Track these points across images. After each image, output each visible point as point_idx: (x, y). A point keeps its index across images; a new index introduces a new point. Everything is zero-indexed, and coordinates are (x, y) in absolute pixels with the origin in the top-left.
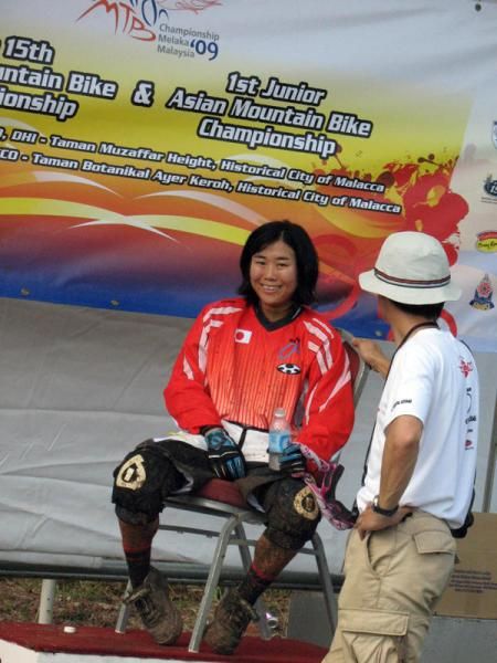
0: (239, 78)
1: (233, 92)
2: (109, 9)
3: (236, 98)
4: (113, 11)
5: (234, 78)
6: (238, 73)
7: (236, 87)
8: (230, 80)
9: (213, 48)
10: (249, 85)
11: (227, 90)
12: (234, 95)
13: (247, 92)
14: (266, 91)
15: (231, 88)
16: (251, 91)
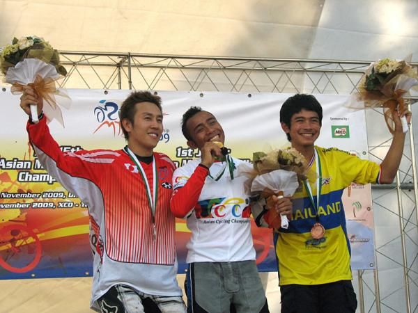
0: (182, 149)
1: (181, 157)
2: (109, 125)
3: (182, 160)
4: (112, 126)
5: (179, 150)
6: (181, 147)
7: (181, 154)
8: (177, 151)
9: (166, 136)
10: (188, 152)
11: (177, 156)
12: (181, 159)
13: (187, 156)
14: (198, 154)
15: (179, 155)
16: (189, 155)
